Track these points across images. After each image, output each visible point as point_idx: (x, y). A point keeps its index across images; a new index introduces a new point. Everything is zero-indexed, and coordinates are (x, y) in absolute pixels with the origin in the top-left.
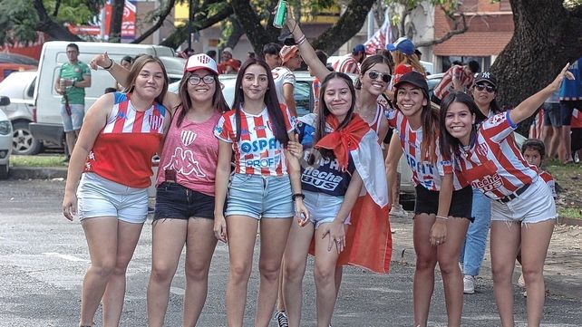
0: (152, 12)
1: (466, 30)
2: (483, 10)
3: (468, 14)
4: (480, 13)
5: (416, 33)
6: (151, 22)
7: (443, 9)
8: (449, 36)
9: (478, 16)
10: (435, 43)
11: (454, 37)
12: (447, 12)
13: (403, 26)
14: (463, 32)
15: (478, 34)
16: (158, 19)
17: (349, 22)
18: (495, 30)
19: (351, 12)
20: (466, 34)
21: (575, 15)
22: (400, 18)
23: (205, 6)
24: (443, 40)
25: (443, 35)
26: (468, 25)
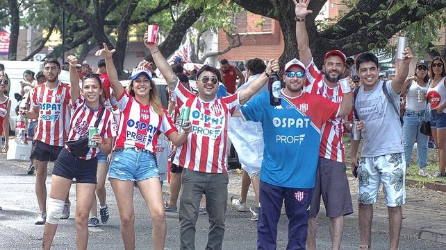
0: (37, 39)
1: (240, 44)
2: (251, 31)
3: (241, 34)
4: (250, 33)
5: (206, 47)
6: (36, 45)
7: (225, 31)
8: (229, 49)
9: (248, 35)
10: (220, 53)
11: (232, 49)
12: (228, 33)
13: (198, 43)
14: (238, 46)
15: (248, 47)
16: (41, 43)
17: (171, 42)
18: (259, 44)
19: (172, 36)
20: (240, 47)
21: (325, 36)
22: (196, 38)
23: (71, 34)
24: (225, 52)
25: (225, 48)
26: (242, 42)
